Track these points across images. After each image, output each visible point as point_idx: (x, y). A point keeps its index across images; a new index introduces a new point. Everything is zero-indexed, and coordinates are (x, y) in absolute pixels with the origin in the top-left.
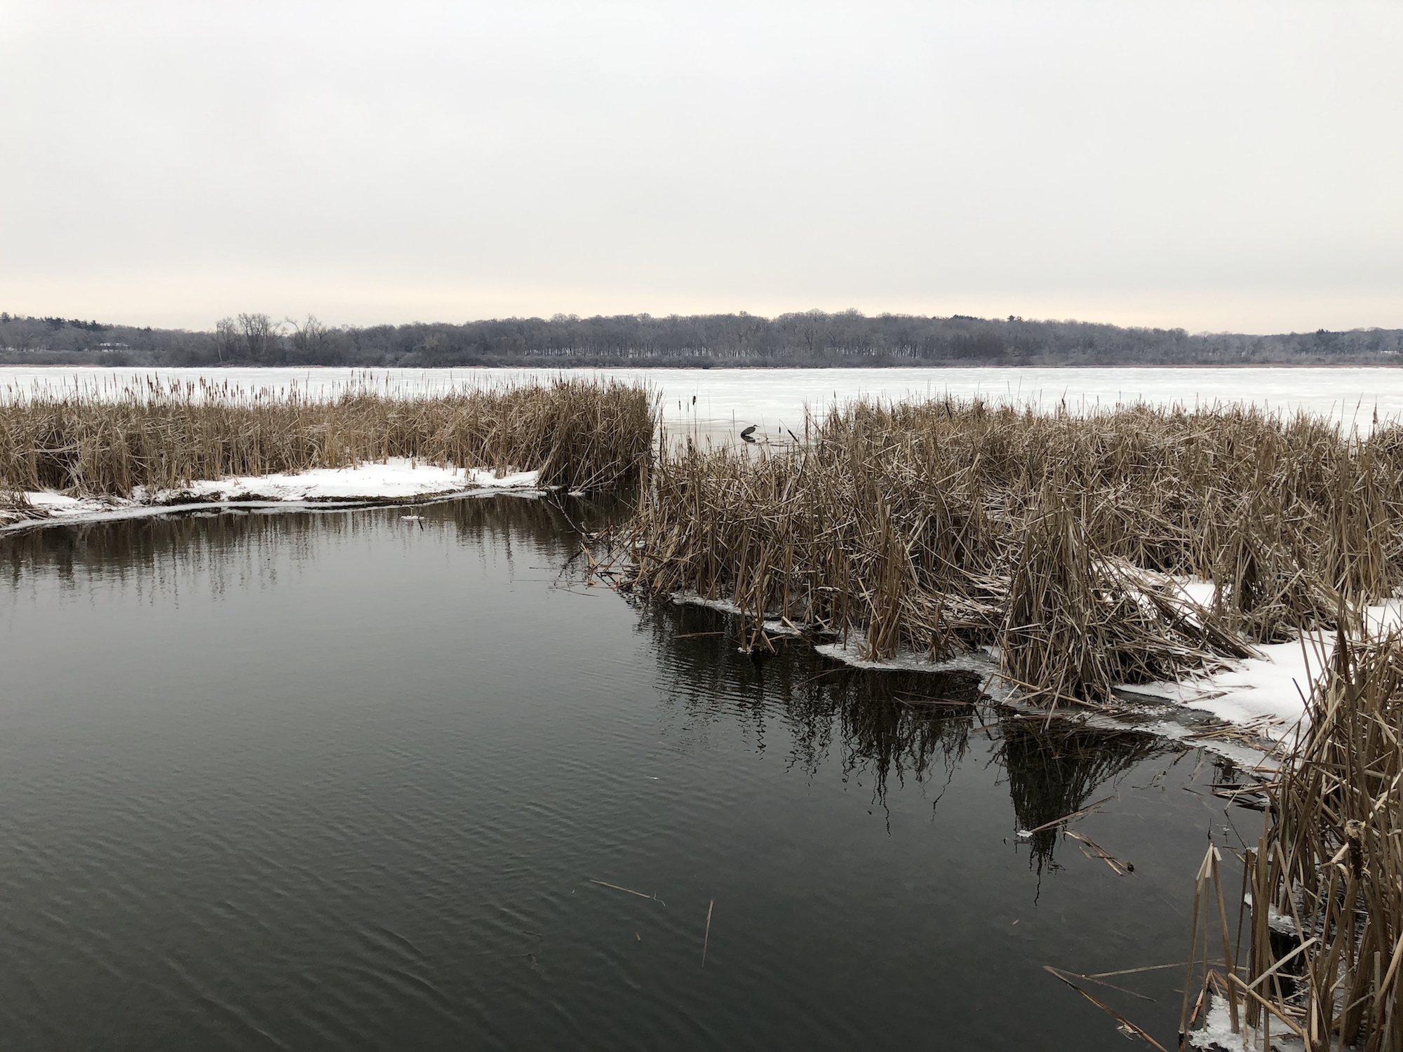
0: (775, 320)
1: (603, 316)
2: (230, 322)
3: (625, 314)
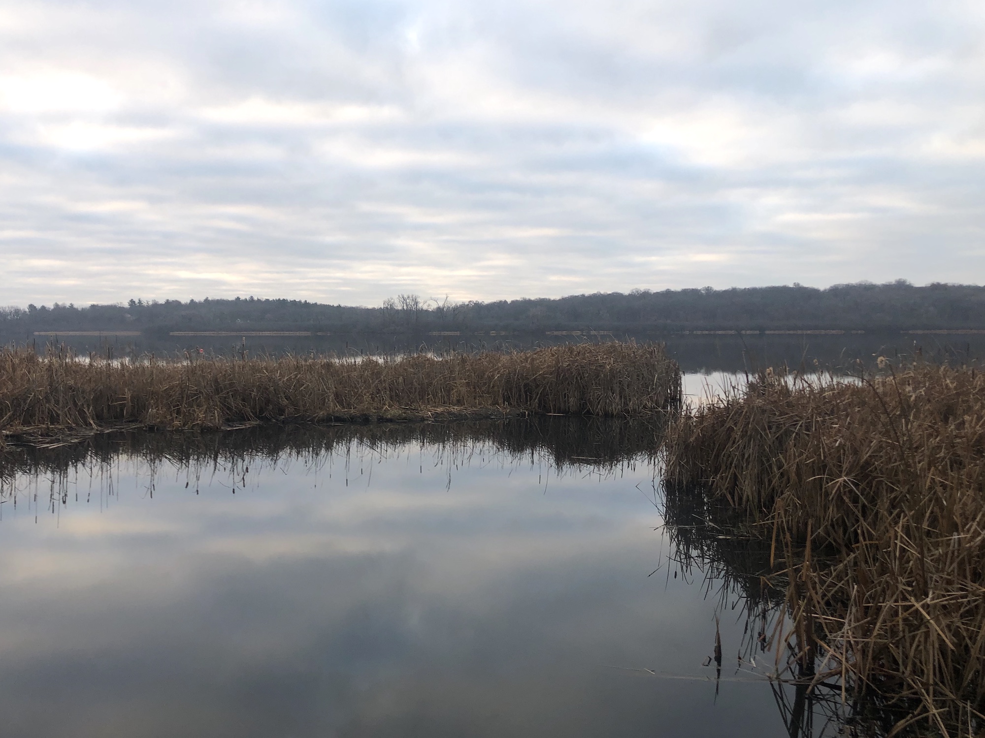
0: (825, 290)
1: (673, 290)
2: (393, 300)
3: (691, 288)
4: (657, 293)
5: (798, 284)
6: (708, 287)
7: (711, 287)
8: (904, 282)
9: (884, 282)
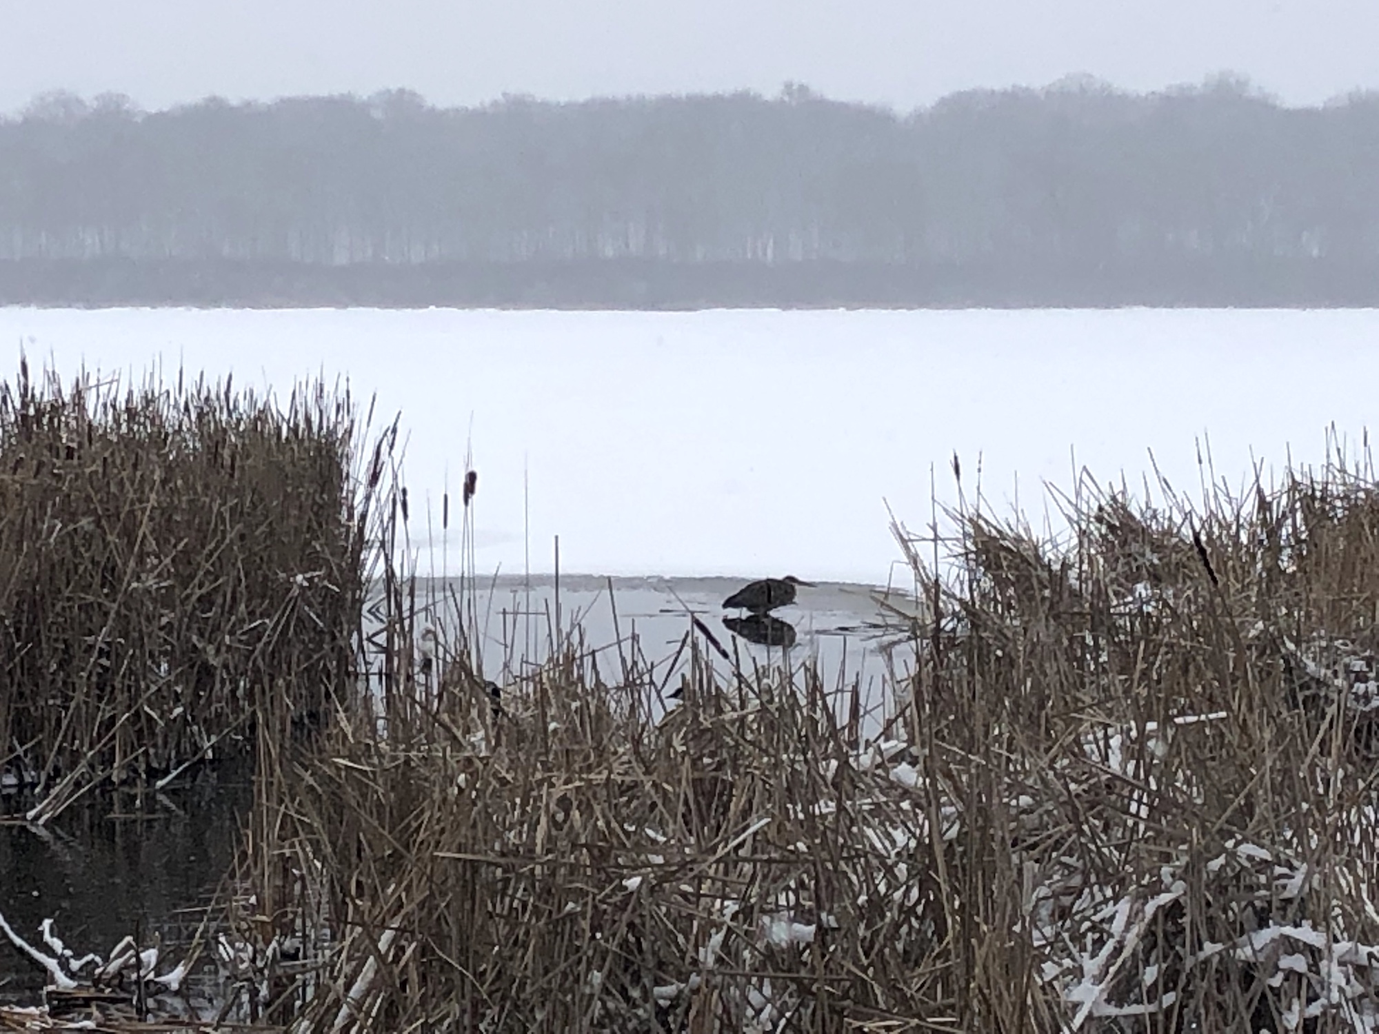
0: (918, 116)
1: (234, 99)
3: (323, 92)
4: (161, 115)
5: (803, 89)
6: (401, 91)
7: (413, 94)
8: (1242, 84)
9: (1160, 87)
